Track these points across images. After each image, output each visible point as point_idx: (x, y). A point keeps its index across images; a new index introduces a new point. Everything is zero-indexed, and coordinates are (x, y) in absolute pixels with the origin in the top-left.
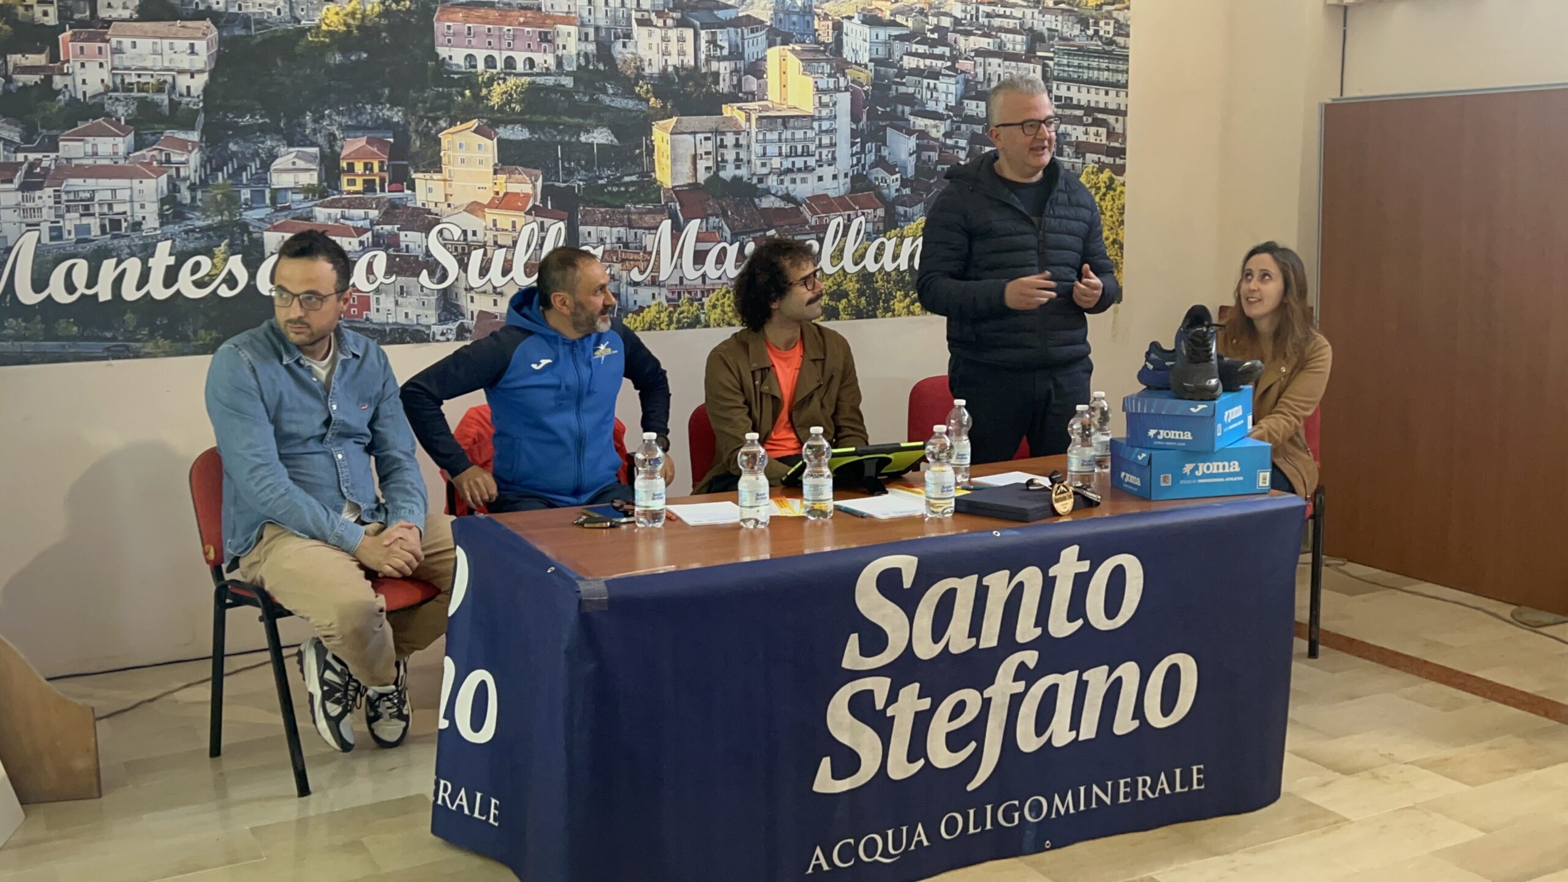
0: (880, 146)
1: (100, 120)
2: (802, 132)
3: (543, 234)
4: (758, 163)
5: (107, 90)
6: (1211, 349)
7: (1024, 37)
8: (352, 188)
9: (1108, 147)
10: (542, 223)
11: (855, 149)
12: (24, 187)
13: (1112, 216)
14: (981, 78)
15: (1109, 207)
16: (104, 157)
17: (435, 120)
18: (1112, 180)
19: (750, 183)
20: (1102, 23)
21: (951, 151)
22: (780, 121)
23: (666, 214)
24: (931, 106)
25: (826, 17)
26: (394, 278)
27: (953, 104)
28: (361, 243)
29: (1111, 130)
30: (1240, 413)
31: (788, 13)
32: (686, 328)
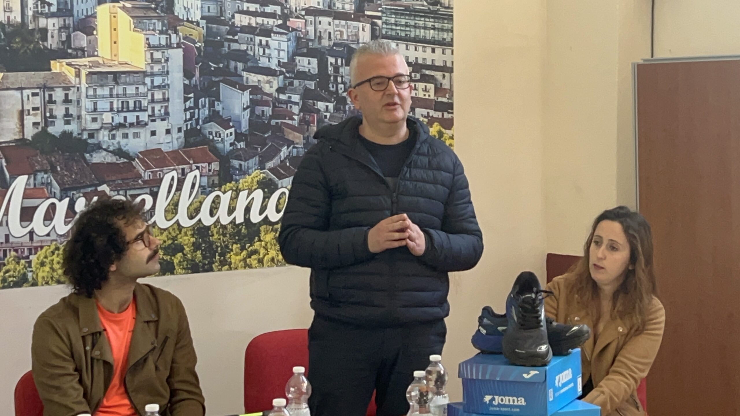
0: (214, 101)
2: (134, 87)
4: (89, 118)
6: (540, 316)
9: (436, 102)
11: (188, 103)
14: (312, 35)
18: (440, 134)
19: (80, 139)
21: (285, 106)
22: (111, 76)
24: (264, 62)
27: (286, 61)
29: (439, 86)
30: (570, 377)
32: (12, 287)
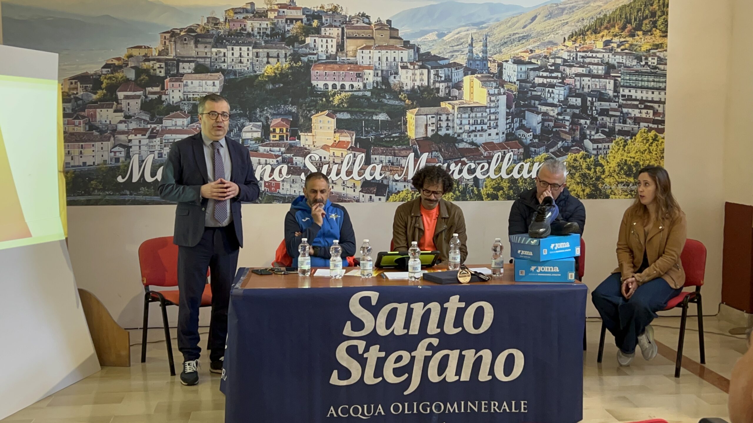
0: (522, 120)
1: (178, 112)
2: (481, 113)
3: (355, 159)
4: (458, 128)
5: (181, 100)
7: (604, 67)
8: (275, 139)
9: (653, 119)
10: (355, 154)
11: (508, 121)
12: (150, 137)
13: (656, 154)
15: (655, 150)
16: (179, 126)
17: (310, 111)
18: (656, 136)
19: (453, 137)
20: (650, 59)
21: (561, 122)
22: (469, 109)
23: (412, 150)
24: (550, 100)
25: (494, 61)
26: (290, 176)
27: (563, 99)
28: (277, 161)
29: (656, 111)
30: (568, 246)
31: (475, 60)
